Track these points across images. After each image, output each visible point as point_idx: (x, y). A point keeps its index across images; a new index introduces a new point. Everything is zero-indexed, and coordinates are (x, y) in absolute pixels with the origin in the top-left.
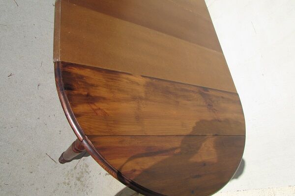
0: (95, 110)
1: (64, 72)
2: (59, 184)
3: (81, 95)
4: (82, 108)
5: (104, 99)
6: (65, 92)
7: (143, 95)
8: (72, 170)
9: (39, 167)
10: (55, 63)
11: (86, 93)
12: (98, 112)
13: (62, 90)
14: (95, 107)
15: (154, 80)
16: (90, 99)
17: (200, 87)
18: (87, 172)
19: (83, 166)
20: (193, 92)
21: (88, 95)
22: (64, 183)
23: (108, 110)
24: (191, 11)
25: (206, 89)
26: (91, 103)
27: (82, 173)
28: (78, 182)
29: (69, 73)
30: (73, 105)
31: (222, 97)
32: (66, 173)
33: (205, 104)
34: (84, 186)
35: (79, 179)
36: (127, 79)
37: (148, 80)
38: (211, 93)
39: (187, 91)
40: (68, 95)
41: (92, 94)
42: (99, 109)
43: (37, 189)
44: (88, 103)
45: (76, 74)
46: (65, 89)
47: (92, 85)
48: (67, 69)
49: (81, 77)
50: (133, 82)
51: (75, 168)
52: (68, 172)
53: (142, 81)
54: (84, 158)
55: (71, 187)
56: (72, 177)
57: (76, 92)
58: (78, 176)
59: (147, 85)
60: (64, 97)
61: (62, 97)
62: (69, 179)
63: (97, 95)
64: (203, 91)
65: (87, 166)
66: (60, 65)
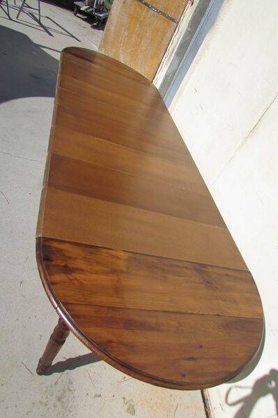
0: (71, 280)
1: (44, 246)
2: (33, 403)
3: (58, 266)
4: (58, 277)
5: (82, 270)
6: (44, 263)
7: (124, 269)
8: (51, 386)
9: (12, 379)
10: (37, 238)
11: (63, 264)
12: (76, 282)
13: (41, 261)
14: (71, 277)
15: (138, 255)
16: (67, 270)
17: (195, 263)
18: (70, 390)
19: (66, 382)
20: (186, 268)
21: (65, 266)
22: (41, 403)
23: (85, 280)
24: (184, 188)
25: (204, 266)
26: (68, 273)
27: (64, 391)
28: (58, 404)
29: (50, 247)
30: (51, 274)
31: (226, 275)
32: (44, 389)
33: (202, 281)
34: (66, 409)
35: (59, 399)
36: (108, 253)
37: (130, 255)
38: (210, 269)
39: (178, 266)
40: (46, 266)
41: (70, 266)
42: (76, 279)
43: (7, 408)
44: (65, 273)
45: (56, 248)
46: (44, 260)
47: (71, 258)
48: (47, 243)
49: (61, 250)
50: (113, 256)
51: (56, 383)
52: (47, 388)
53: (124, 255)
54: (67, 371)
55: (48, 409)
56: (52, 395)
57: (54, 263)
58: (59, 395)
59: (129, 260)
60: (43, 268)
61: (40, 267)
62: (47, 397)
63: (76, 266)
64: (200, 268)
65: (71, 383)
66: (42, 240)
